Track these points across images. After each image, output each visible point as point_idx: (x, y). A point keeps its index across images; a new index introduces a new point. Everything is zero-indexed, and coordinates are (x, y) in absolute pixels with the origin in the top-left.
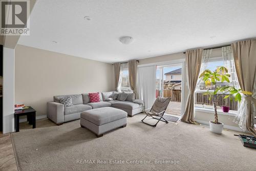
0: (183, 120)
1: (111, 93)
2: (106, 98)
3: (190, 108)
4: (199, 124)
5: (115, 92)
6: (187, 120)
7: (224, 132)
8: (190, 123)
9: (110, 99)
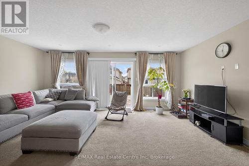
0: (136, 110)
1: (46, 92)
2: (42, 99)
3: (140, 100)
4: (146, 110)
5: (53, 90)
6: (138, 109)
7: (164, 113)
8: (141, 111)
9: (50, 99)
